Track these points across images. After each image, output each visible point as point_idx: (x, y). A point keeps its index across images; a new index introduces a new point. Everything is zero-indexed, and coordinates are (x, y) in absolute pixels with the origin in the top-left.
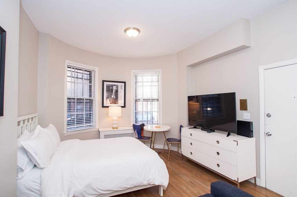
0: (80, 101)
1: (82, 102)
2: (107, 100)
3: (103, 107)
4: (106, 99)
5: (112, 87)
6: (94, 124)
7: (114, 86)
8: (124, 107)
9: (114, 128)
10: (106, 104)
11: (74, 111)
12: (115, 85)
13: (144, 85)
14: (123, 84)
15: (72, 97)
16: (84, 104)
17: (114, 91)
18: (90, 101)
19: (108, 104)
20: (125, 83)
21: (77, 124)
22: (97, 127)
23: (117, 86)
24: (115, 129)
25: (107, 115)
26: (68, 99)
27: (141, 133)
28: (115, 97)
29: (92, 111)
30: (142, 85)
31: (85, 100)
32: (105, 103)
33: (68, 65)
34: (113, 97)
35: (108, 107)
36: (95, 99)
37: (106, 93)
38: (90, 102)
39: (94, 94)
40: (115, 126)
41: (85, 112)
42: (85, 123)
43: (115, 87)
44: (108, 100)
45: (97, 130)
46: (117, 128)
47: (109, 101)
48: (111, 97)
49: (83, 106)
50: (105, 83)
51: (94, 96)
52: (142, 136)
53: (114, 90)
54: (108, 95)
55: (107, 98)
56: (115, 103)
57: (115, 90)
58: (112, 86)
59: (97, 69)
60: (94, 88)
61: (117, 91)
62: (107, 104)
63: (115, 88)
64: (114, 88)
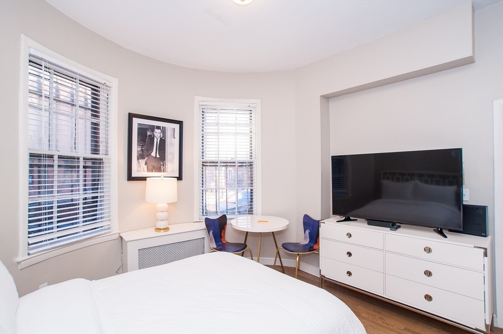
0: (69, 163)
1: (74, 167)
2: (139, 163)
3: (130, 178)
4: (138, 159)
5: (153, 131)
6: (108, 223)
7: (156, 130)
8: (180, 178)
9: (158, 229)
10: (138, 171)
11: (52, 192)
12: (158, 128)
13: (220, 131)
14: (177, 126)
15: (44, 151)
16: (78, 172)
17: (156, 141)
18: (93, 163)
19: (143, 173)
20: (180, 123)
21: (58, 227)
22: (115, 230)
23: (164, 130)
24: (162, 233)
25: (143, 197)
26: (32, 155)
27: (221, 237)
28: (158, 156)
29: (99, 191)
30: (217, 131)
31: (81, 160)
32: (136, 170)
33: (30, 55)
34: (153, 154)
35: (144, 179)
36: (109, 159)
37: (138, 145)
38: (95, 166)
39: (107, 147)
40: (161, 225)
41: (81, 192)
42: (84, 222)
43: (159, 131)
44: (143, 162)
45: (117, 236)
46: (166, 229)
47: (146, 164)
48: (150, 154)
49: (78, 176)
50: (136, 121)
51: (107, 151)
52: (224, 242)
53: (155, 139)
54: (142, 150)
55: (141, 156)
56: (159, 170)
57: (159, 139)
58: (153, 128)
59: (114, 83)
60: (107, 131)
61: (163, 142)
62: (140, 171)
63: (159, 135)
64: (156, 134)
